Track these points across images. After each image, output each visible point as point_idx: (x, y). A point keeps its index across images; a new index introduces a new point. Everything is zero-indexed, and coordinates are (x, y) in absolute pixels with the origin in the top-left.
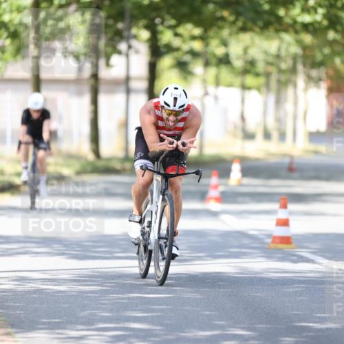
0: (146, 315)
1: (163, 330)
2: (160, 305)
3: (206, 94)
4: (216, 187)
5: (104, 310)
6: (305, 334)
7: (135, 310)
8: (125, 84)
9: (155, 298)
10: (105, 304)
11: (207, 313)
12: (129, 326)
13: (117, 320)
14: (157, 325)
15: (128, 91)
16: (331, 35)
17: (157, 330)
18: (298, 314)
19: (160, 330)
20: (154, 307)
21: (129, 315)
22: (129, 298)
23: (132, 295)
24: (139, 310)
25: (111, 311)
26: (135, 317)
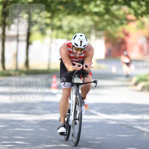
0: (23, 138)
1: (30, 144)
2: (30, 134)
3: (52, 42)
4: (55, 82)
5: (5, 136)
6: (92, 146)
7: (19, 136)
8: (17, 38)
9: (27, 131)
10: (5, 133)
11: (50, 137)
12: (16, 143)
13: (11, 140)
14: (28, 142)
15: (18, 41)
16: (107, 17)
17: (27, 144)
18: (89, 138)
19: (29, 144)
20: (27, 134)
21: (16, 138)
22: (16, 131)
23: (17, 129)
24: (20, 136)
25: (8, 136)
26: (18, 139)
